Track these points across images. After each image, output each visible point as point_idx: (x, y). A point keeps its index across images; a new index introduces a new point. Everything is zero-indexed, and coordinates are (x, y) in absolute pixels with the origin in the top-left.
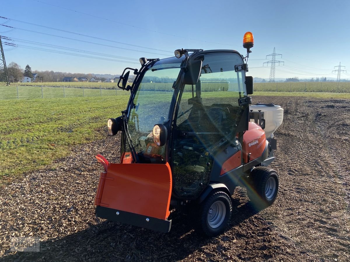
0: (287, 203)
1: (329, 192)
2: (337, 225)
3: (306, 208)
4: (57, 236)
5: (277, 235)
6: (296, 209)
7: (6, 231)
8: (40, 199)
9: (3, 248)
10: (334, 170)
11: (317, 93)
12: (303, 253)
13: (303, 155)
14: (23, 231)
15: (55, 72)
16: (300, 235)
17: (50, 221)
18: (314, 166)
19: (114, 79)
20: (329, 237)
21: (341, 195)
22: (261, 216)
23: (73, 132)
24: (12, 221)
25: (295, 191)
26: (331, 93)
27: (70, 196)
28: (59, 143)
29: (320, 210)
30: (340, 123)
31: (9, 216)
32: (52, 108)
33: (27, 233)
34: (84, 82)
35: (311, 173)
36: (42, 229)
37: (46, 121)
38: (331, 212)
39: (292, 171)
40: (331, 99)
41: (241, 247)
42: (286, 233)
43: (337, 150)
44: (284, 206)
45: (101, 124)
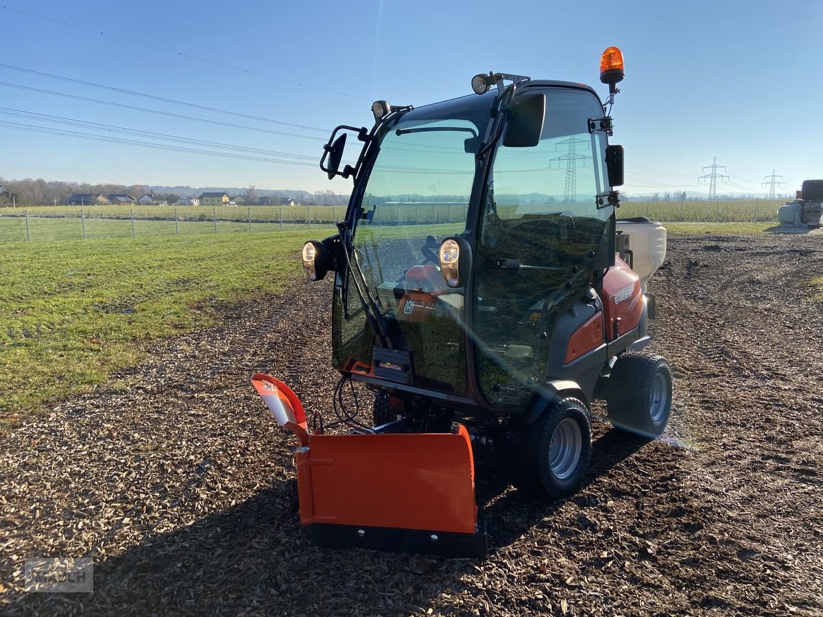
0: (693, 429)
1: (771, 405)
2: (814, 464)
3: (736, 436)
4: (194, 521)
5: (696, 488)
6: (716, 439)
7: (57, 520)
8: (114, 452)
9: (68, 553)
10: (765, 366)
11: (672, 223)
12: (764, 517)
13: (689, 340)
14: (102, 518)
15: (47, 180)
16: (743, 485)
17: (160, 493)
18: (720, 360)
19: (201, 198)
20: (804, 485)
21: (798, 410)
22: (648, 456)
23: (134, 311)
24: (61, 499)
25: (701, 407)
26: (703, 223)
27: (189, 440)
28: (109, 337)
29: (766, 439)
30: (742, 278)
31: (48, 490)
32: (65, 263)
33: (113, 521)
34: (124, 205)
35: (721, 372)
36: (150, 510)
37: (57, 290)
38: (791, 441)
39: (680, 371)
40: (708, 235)
41: (629, 514)
42: (711, 483)
43: (756, 329)
44: (687, 435)
45: (200, 293)
